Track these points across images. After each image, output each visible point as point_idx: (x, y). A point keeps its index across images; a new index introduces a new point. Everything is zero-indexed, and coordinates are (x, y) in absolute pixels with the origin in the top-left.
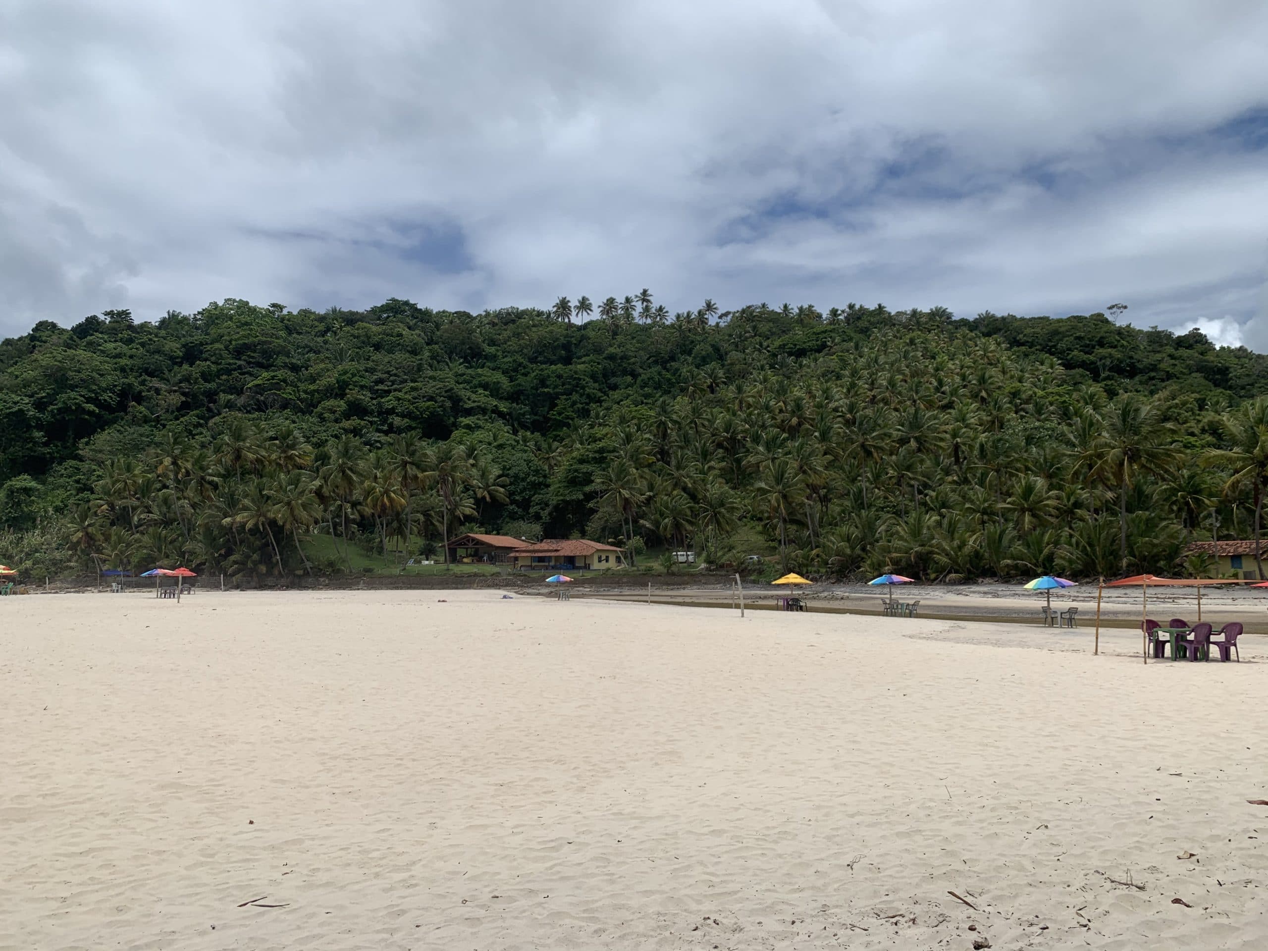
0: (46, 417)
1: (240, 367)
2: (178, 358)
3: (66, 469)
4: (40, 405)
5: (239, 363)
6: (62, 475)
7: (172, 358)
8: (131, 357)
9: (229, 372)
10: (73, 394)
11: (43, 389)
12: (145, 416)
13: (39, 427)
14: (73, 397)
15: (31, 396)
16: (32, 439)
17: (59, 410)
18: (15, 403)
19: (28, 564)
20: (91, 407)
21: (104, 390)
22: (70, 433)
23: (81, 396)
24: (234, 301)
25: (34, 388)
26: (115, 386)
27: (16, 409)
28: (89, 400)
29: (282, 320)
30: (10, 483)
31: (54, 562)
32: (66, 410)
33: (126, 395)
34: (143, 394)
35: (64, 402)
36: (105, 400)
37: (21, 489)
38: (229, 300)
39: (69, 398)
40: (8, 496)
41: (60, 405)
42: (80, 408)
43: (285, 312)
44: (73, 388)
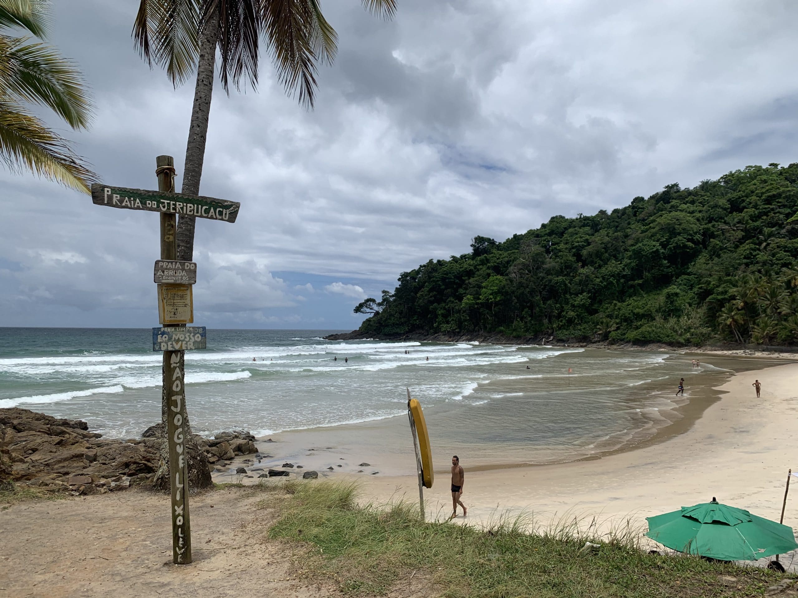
0: (666, 252)
1: (773, 209)
2: (728, 209)
3: (682, 280)
4: (664, 246)
5: (771, 207)
6: (681, 284)
7: (725, 209)
8: (700, 212)
9: (766, 214)
10: (680, 238)
11: (663, 237)
12: (721, 246)
13: (665, 258)
14: (680, 239)
15: (657, 241)
16: (661, 265)
17: (674, 247)
18: (654, 246)
19: (688, 335)
20: (690, 244)
21: (696, 233)
22: (679, 260)
23: (684, 238)
24: (752, 167)
25: (658, 236)
26: (700, 230)
27: (655, 249)
28: (689, 240)
29: (781, 174)
30: (667, 291)
31: (703, 335)
32: (677, 247)
33: (708, 235)
34: (716, 233)
35: (676, 243)
36: (697, 239)
37: (674, 293)
38: (749, 167)
39: (679, 240)
40: (667, 298)
41: (674, 245)
42: (685, 246)
43: (779, 167)
44: (679, 234)
